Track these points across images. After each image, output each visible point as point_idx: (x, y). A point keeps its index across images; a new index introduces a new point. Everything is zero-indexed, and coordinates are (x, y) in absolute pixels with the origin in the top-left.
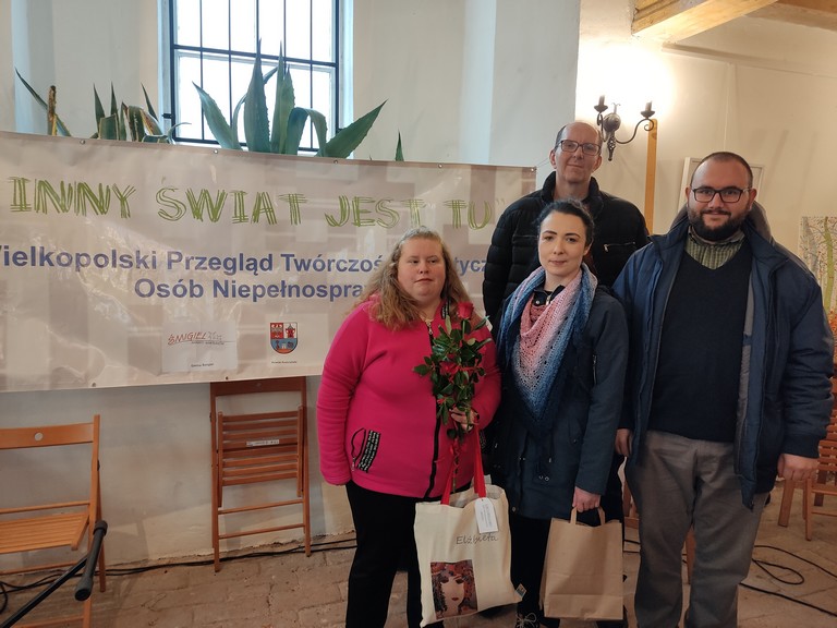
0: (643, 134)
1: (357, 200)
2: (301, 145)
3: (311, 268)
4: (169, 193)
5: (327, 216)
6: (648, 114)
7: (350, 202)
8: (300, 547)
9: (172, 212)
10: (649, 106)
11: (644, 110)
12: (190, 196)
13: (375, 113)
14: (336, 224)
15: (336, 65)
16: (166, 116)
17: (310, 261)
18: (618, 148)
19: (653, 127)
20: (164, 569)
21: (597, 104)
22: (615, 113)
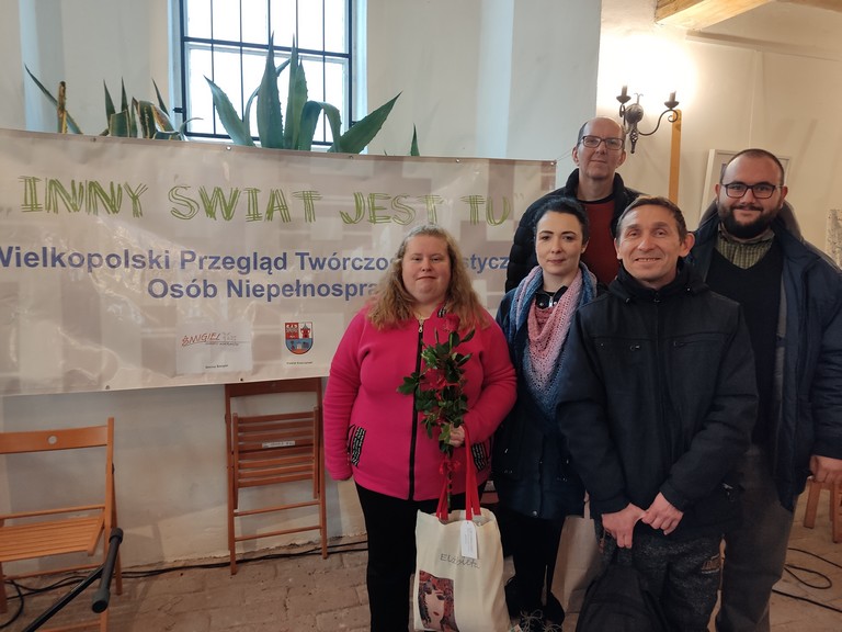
0: (667, 125)
1: (372, 196)
2: (315, 138)
3: (326, 267)
4: (181, 192)
5: (342, 213)
6: (672, 104)
7: (366, 199)
8: (316, 549)
9: (185, 211)
10: (673, 96)
11: (668, 100)
12: (203, 195)
13: (390, 105)
14: (351, 222)
15: (349, 56)
16: (177, 110)
17: (325, 259)
18: (641, 140)
19: (677, 119)
20: (181, 572)
21: (620, 94)
22: (637, 104)
